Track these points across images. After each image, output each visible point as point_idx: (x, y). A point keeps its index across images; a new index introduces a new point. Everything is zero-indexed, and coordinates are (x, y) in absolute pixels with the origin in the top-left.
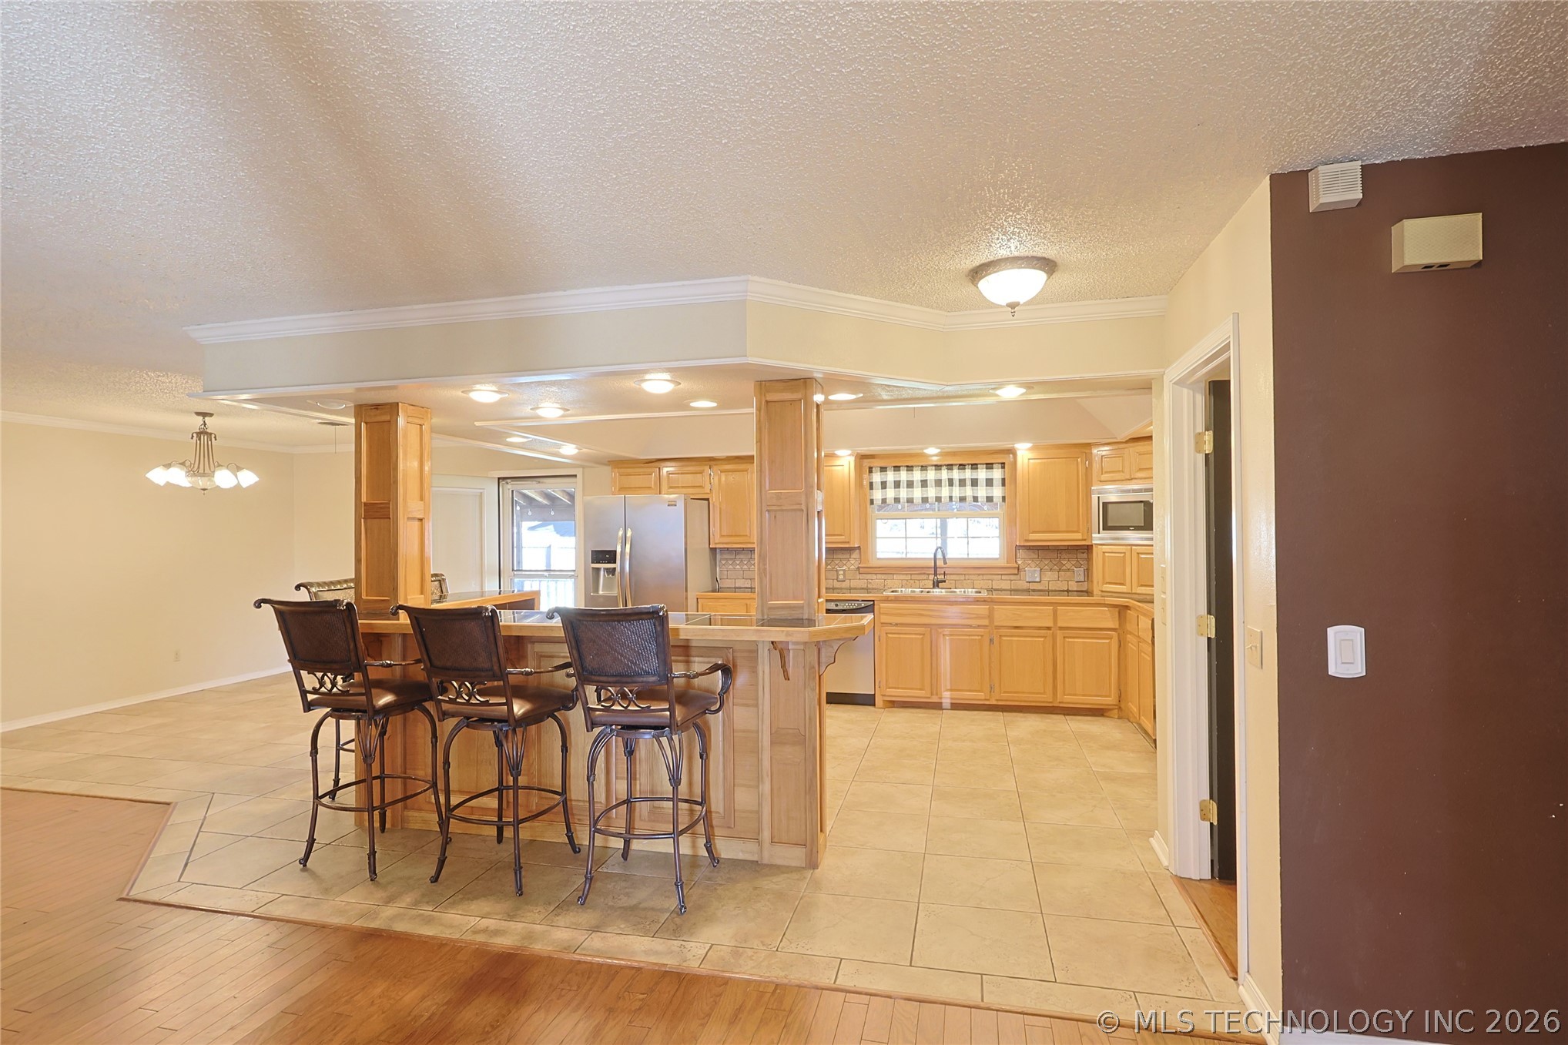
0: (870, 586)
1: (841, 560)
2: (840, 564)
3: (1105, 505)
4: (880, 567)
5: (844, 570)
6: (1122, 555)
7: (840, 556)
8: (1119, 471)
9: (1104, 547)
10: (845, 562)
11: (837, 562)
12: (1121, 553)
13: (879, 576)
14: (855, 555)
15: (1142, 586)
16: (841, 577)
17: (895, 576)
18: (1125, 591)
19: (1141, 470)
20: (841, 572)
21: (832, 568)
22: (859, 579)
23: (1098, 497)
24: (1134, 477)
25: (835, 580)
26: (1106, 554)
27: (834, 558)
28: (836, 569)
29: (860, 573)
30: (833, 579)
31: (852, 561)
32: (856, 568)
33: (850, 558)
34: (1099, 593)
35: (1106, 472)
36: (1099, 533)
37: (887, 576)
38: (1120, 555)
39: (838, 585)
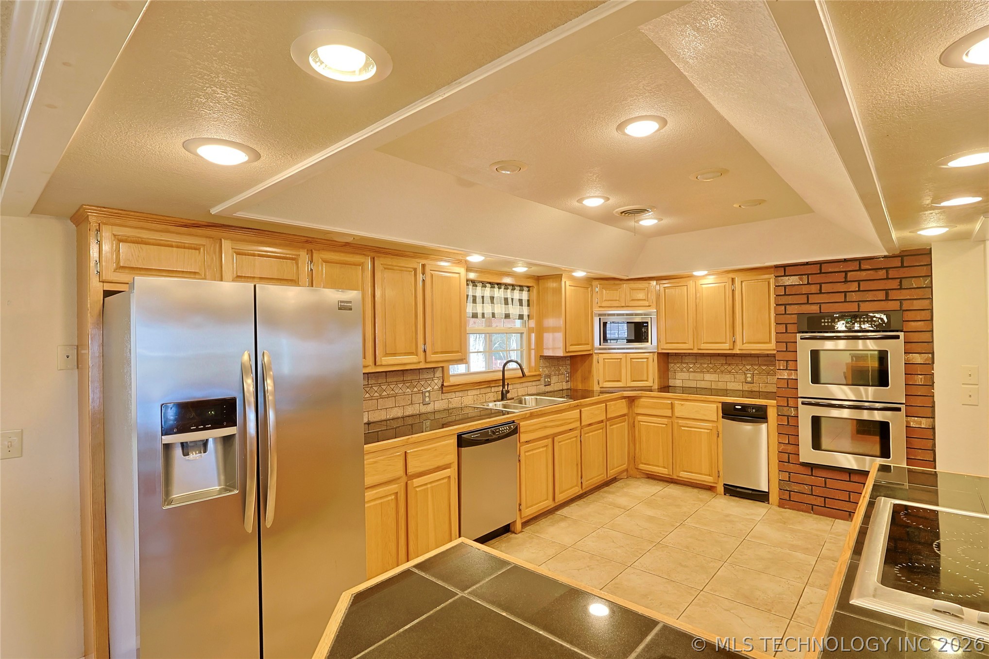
0: (451, 406)
1: (426, 380)
2: (426, 384)
3: (605, 324)
4: (459, 385)
5: (429, 392)
6: (619, 360)
7: (425, 376)
8: (616, 300)
9: (604, 355)
10: (429, 382)
11: (422, 383)
12: (617, 359)
13: (457, 394)
14: (439, 374)
15: (634, 381)
16: (427, 399)
17: (469, 392)
18: (622, 386)
19: (633, 300)
20: (427, 394)
21: (419, 391)
22: (442, 399)
23: (600, 318)
24: (628, 305)
25: (421, 404)
26: (606, 360)
27: (419, 379)
28: (422, 392)
29: (442, 393)
30: (419, 403)
31: (435, 381)
32: (440, 388)
33: (434, 377)
34: (599, 389)
35: (606, 300)
36: (600, 345)
37: (463, 393)
38: (617, 360)
39: (424, 409)
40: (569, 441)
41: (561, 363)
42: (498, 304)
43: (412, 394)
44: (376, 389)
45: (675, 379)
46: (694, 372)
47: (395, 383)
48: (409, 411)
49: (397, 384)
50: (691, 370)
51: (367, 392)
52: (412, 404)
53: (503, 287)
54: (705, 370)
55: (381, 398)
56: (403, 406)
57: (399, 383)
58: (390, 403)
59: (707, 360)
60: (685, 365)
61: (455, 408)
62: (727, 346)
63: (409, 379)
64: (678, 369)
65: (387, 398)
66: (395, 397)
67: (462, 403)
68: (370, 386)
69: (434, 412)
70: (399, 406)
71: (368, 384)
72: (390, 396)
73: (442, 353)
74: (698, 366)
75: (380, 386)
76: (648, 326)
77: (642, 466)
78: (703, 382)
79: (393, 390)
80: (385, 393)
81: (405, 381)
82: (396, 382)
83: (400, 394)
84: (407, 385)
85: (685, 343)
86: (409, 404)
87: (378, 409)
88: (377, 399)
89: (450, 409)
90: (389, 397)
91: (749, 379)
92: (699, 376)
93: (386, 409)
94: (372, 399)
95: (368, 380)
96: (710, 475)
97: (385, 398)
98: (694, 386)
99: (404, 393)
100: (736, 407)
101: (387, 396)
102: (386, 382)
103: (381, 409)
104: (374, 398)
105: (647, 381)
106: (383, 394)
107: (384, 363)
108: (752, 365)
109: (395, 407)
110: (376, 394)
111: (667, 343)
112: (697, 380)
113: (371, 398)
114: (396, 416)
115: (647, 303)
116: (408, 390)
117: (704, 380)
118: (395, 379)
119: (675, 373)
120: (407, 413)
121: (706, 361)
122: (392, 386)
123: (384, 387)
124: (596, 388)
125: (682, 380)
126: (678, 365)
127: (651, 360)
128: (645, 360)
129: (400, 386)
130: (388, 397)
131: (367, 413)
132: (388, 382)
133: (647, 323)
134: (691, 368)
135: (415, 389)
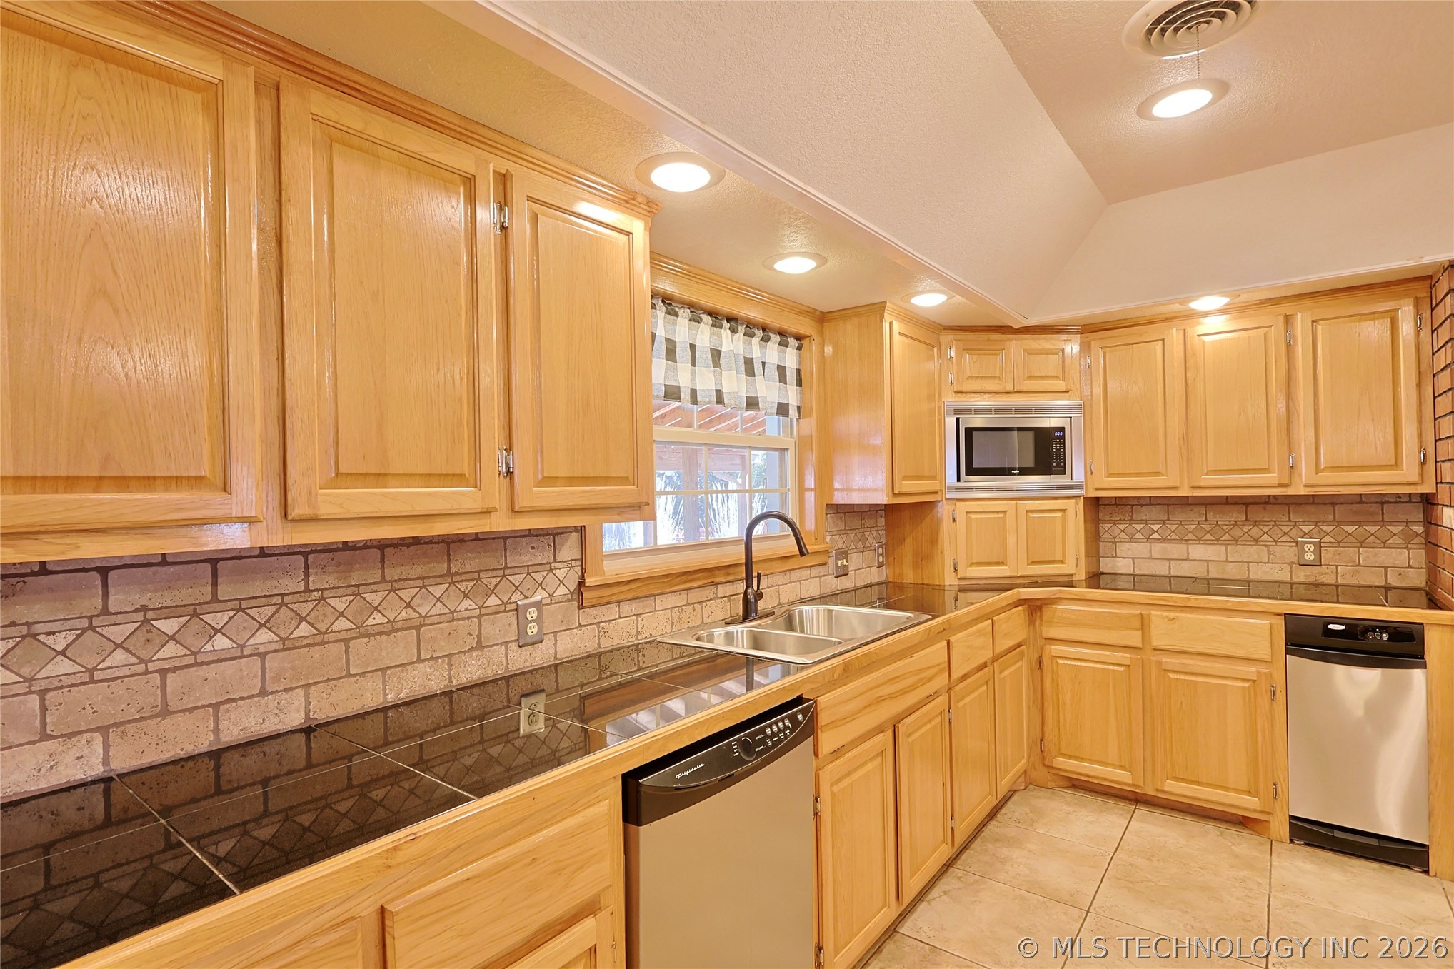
0: (607, 644)
1: (528, 570)
2: (529, 584)
3: (969, 431)
4: (629, 582)
5: (538, 605)
6: (1001, 515)
7: (526, 559)
8: (995, 378)
9: (967, 503)
10: (538, 577)
11: (517, 579)
12: (998, 512)
13: (625, 607)
14: (569, 550)
15: (1034, 563)
16: (532, 630)
17: (659, 600)
18: (1008, 574)
19: (1030, 377)
20: (532, 614)
21: (505, 604)
22: (580, 626)
23: (958, 420)
24: (1021, 389)
25: (514, 646)
26: (973, 516)
27: (506, 567)
28: (514, 606)
29: (581, 607)
30: (507, 642)
31: (558, 572)
32: (572, 593)
33: (555, 561)
34: (956, 582)
35: (971, 377)
36: (958, 480)
37: (641, 603)
38: (996, 516)
39: (521, 660)
40: (928, 727)
41: (868, 523)
42: (729, 369)
43: (479, 617)
44: (340, 604)
45: (1116, 557)
46: (1164, 540)
47: (419, 583)
48: (472, 670)
49: (424, 587)
50: (1156, 536)
51: (304, 619)
52: (480, 646)
53: (742, 329)
54: (1190, 536)
55: (361, 636)
56: (450, 656)
57: (432, 581)
58: (398, 649)
59: (1196, 514)
60: (1138, 527)
61: (618, 649)
62: (1272, 478)
63: (468, 568)
64: (1123, 535)
65: (388, 633)
66: (418, 628)
67: (638, 633)
68: (316, 595)
69: (556, 666)
70: (432, 658)
71: (307, 590)
72: (399, 625)
73: (571, 481)
74: (1174, 527)
75: (359, 594)
76: (1063, 437)
77: (1060, 762)
78: (1186, 565)
79: (408, 606)
80: (377, 619)
81: (457, 574)
82: (422, 578)
83: (435, 619)
84: (462, 586)
85: (1157, 474)
86: (472, 649)
87: (349, 675)
88: (346, 641)
89: (605, 652)
90: (398, 630)
91: (1310, 557)
92: (1176, 550)
93: (384, 670)
94: (322, 643)
95: (307, 574)
96: (1249, 793)
97: (380, 634)
98: (1162, 574)
99: (452, 612)
100: (1331, 626)
101: (389, 627)
102: (383, 580)
103: (362, 674)
104: (332, 637)
105: (1062, 562)
106: (371, 621)
107: (325, 510)
108: (1316, 523)
109: (420, 660)
110: (342, 624)
111: (1110, 475)
112: (1169, 560)
113: (321, 639)
114: (421, 693)
115: (1061, 385)
116: (467, 603)
117: (1187, 559)
118: (417, 570)
119: (1115, 543)
120: (463, 678)
121: (1193, 516)
122: (406, 595)
123: (374, 598)
124: (950, 580)
125: (1133, 559)
126: (1122, 527)
127: (1071, 513)
128: (1059, 514)
129: (438, 591)
130: (392, 628)
131: (301, 692)
132: (391, 582)
133: (1062, 429)
134: (1155, 532)
135: (493, 601)
